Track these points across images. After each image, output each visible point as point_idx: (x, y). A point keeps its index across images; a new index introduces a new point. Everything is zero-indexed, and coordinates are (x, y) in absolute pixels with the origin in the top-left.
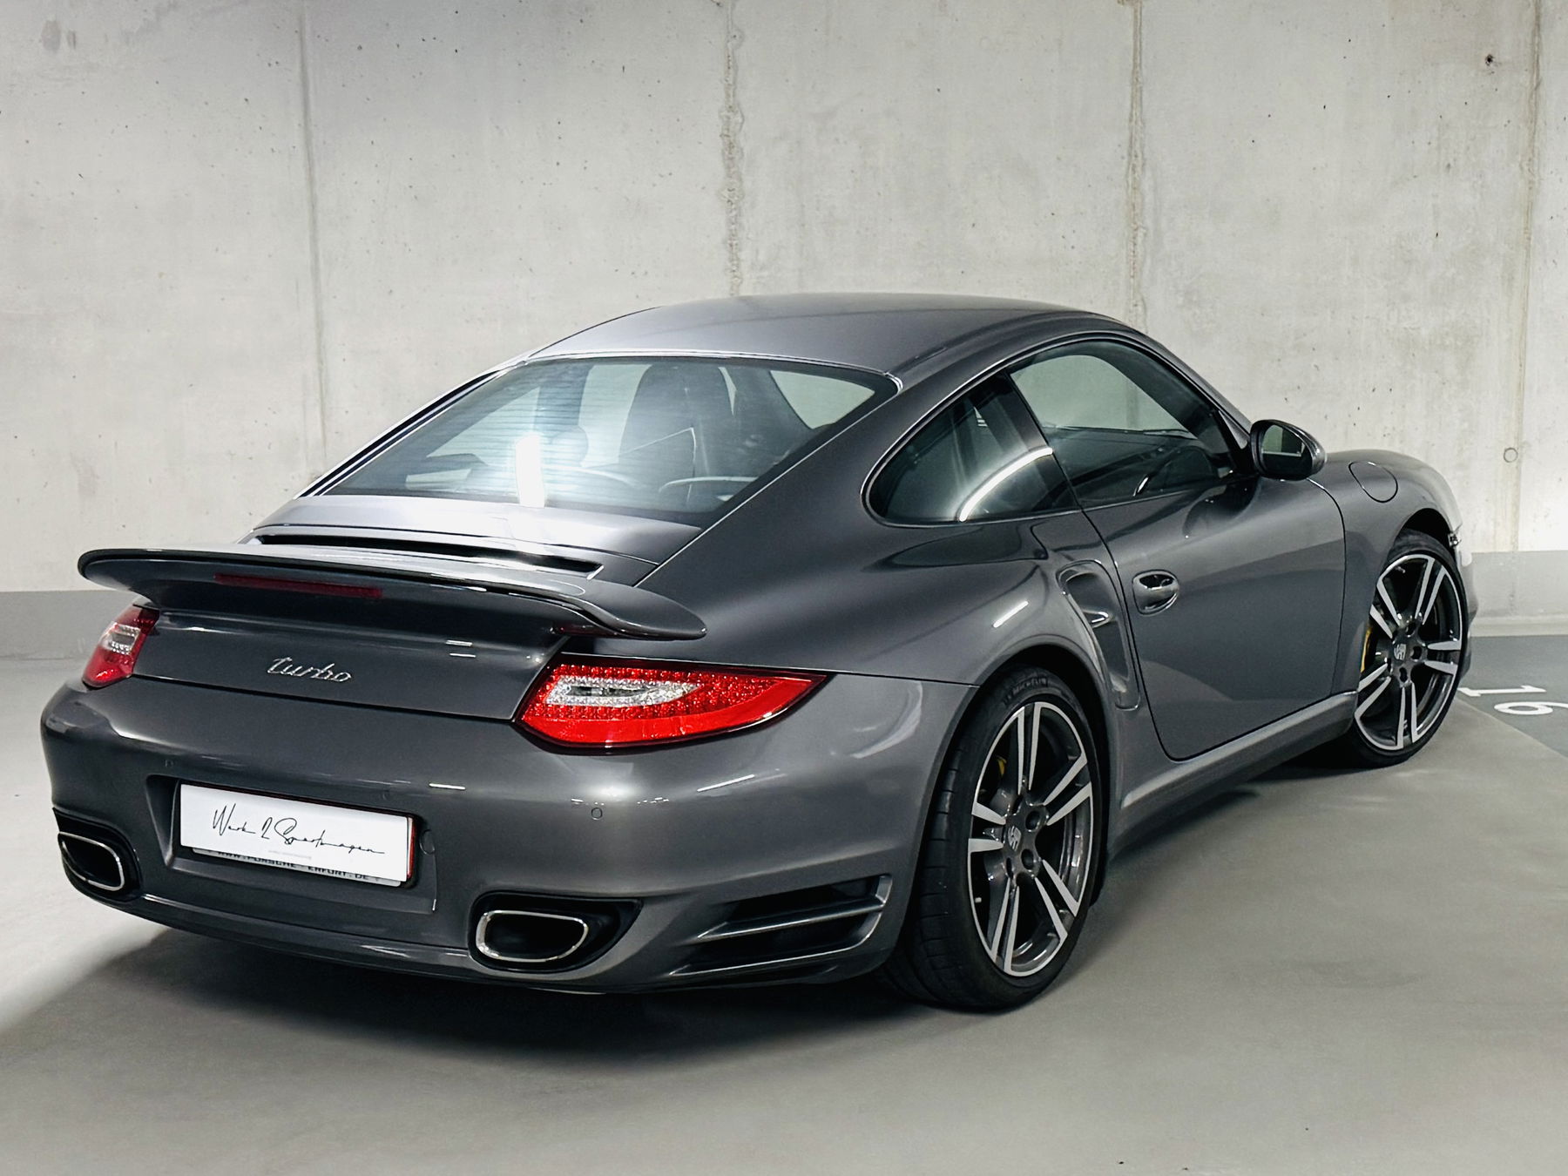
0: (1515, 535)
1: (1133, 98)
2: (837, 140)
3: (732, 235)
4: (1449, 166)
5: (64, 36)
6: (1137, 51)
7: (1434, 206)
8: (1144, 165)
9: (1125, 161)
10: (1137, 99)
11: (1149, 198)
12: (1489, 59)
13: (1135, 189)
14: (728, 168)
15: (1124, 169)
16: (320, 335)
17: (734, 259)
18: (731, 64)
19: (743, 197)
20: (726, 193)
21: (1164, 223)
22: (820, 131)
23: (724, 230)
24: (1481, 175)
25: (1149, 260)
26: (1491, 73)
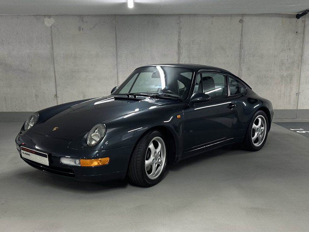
0: (297, 107)
2: (195, 44)
4: (290, 49)
5: (81, 29)
6: (242, 30)
7: (287, 55)
8: (242, 48)
10: (242, 38)
11: (243, 53)
12: (297, 32)
13: (241, 52)
14: (178, 49)
15: (239, 49)
16: (117, 75)
18: (179, 33)
19: (180, 53)
20: (178, 53)
21: (245, 57)
22: (193, 43)
23: (177, 59)
24: (295, 50)
25: (242, 63)
26: (297, 34)
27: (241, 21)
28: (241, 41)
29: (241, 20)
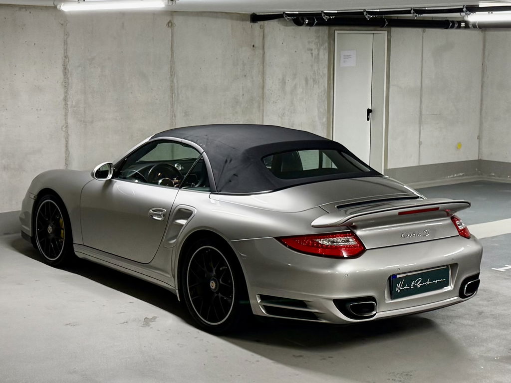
1: (171, 55)
2: (95, 67)
3: (66, 97)
6: (172, 41)
7: (243, 87)
8: (174, 75)
9: (170, 73)
10: (172, 55)
11: (176, 84)
12: (253, 46)
13: (172, 82)
14: (65, 75)
15: (169, 76)
17: (66, 104)
18: (65, 43)
19: (69, 84)
20: (64, 83)
21: (179, 91)
22: (90, 64)
23: (63, 95)
24: (252, 78)
25: (176, 102)
26: (254, 50)
27: (170, 24)
28: (172, 62)
29: (170, 21)
